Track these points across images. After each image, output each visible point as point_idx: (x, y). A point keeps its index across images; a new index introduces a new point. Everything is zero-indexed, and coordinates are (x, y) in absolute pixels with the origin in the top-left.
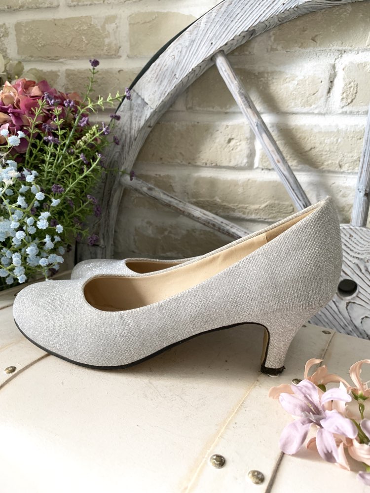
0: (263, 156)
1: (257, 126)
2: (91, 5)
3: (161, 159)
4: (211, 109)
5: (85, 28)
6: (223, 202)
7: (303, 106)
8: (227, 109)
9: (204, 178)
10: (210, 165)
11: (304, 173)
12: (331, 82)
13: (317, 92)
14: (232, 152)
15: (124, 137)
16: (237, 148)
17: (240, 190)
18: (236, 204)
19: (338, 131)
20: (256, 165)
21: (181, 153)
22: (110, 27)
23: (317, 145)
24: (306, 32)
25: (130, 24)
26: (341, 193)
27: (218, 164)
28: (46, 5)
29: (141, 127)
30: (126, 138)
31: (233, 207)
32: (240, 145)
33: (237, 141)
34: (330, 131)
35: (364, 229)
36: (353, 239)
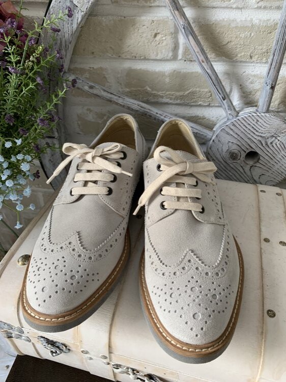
0: (186, 50)
1: (184, 28)
3: (93, 53)
4: (135, 3)
6: (152, 90)
8: (152, 3)
9: (135, 70)
10: (139, 58)
11: (220, 63)
14: (159, 46)
15: (59, 42)
16: (162, 43)
17: (167, 80)
18: (164, 92)
19: (252, 25)
20: (180, 57)
21: (111, 48)
23: (233, 39)
26: (250, 80)
27: (147, 58)
29: (74, 31)
30: (61, 42)
31: (161, 95)
32: (165, 39)
33: (163, 35)
34: (245, 25)
35: (267, 115)
36: (259, 123)
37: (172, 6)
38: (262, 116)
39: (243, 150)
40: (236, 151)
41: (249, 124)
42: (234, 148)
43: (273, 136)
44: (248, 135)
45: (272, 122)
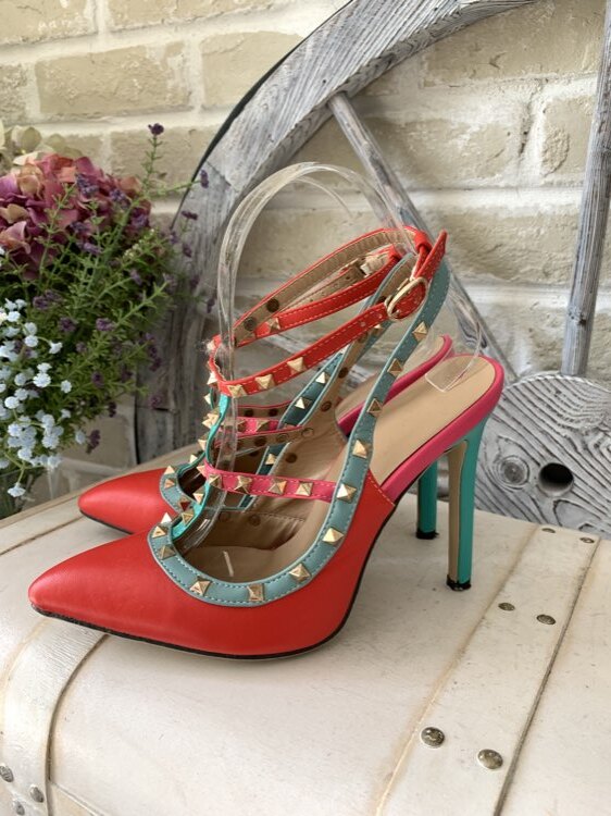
1: (401, 212)
2: (144, 27)
3: (259, 270)
5: (137, 65)
7: (481, 175)
11: (486, 288)
12: (526, 133)
13: (502, 151)
19: (541, 216)
21: (289, 260)
22: (174, 62)
23: (504, 241)
24: (480, 52)
25: (204, 55)
26: (548, 321)
28: (78, 33)
34: (526, 215)
35: (579, 380)
36: (562, 398)
37: (381, 179)
38: (566, 380)
39: (533, 459)
40: (518, 462)
41: (540, 399)
42: (513, 454)
43: (597, 430)
44: (540, 424)
45: (592, 395)
